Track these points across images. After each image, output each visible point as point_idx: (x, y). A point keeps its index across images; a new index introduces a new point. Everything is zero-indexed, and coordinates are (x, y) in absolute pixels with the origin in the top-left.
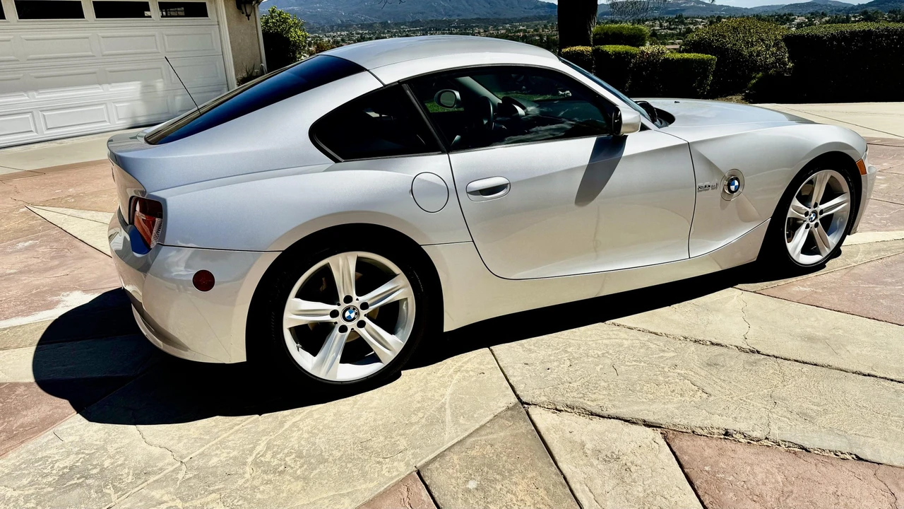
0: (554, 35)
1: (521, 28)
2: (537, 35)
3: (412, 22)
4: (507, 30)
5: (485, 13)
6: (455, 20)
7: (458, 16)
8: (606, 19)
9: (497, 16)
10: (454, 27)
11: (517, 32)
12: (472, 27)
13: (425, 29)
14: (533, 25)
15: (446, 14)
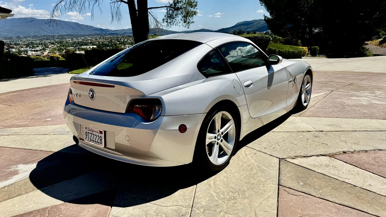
0: (105, 42)
1: (89, 38)
2: (97, 42)
3: (34, 36)
4: (83, 39)
5: (71, 32)
6: (56, 35)
7: (58, 33)
8: (126, 35)
9: (77, 34)
10: (56, 38)
11: (88, 40)
12: (65, 38)
13: (41, 39)
14: (94, 38)
15: (51, 33)
